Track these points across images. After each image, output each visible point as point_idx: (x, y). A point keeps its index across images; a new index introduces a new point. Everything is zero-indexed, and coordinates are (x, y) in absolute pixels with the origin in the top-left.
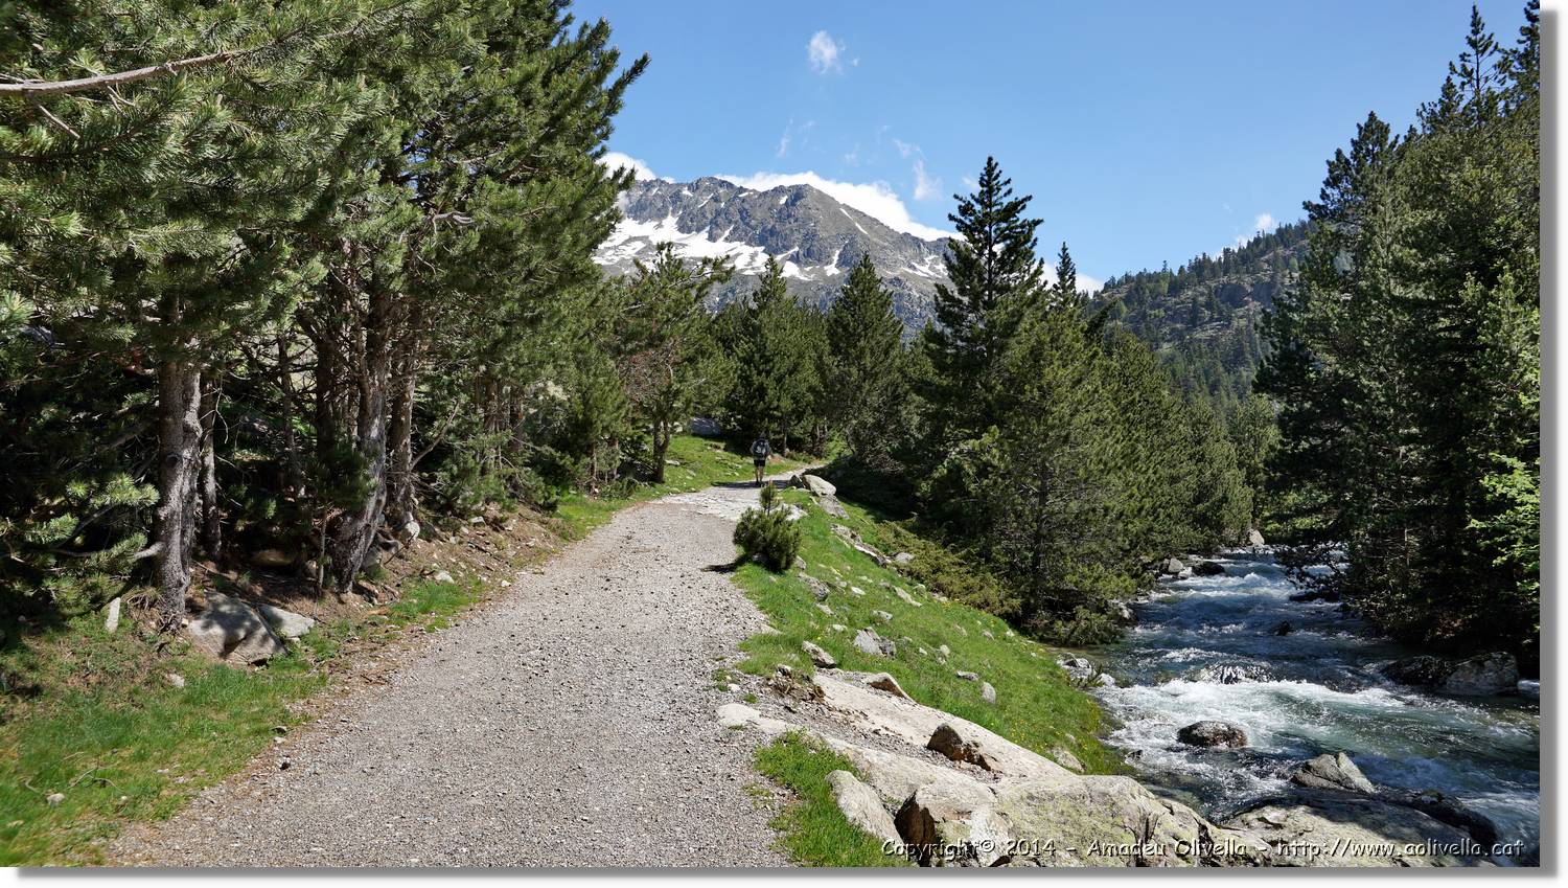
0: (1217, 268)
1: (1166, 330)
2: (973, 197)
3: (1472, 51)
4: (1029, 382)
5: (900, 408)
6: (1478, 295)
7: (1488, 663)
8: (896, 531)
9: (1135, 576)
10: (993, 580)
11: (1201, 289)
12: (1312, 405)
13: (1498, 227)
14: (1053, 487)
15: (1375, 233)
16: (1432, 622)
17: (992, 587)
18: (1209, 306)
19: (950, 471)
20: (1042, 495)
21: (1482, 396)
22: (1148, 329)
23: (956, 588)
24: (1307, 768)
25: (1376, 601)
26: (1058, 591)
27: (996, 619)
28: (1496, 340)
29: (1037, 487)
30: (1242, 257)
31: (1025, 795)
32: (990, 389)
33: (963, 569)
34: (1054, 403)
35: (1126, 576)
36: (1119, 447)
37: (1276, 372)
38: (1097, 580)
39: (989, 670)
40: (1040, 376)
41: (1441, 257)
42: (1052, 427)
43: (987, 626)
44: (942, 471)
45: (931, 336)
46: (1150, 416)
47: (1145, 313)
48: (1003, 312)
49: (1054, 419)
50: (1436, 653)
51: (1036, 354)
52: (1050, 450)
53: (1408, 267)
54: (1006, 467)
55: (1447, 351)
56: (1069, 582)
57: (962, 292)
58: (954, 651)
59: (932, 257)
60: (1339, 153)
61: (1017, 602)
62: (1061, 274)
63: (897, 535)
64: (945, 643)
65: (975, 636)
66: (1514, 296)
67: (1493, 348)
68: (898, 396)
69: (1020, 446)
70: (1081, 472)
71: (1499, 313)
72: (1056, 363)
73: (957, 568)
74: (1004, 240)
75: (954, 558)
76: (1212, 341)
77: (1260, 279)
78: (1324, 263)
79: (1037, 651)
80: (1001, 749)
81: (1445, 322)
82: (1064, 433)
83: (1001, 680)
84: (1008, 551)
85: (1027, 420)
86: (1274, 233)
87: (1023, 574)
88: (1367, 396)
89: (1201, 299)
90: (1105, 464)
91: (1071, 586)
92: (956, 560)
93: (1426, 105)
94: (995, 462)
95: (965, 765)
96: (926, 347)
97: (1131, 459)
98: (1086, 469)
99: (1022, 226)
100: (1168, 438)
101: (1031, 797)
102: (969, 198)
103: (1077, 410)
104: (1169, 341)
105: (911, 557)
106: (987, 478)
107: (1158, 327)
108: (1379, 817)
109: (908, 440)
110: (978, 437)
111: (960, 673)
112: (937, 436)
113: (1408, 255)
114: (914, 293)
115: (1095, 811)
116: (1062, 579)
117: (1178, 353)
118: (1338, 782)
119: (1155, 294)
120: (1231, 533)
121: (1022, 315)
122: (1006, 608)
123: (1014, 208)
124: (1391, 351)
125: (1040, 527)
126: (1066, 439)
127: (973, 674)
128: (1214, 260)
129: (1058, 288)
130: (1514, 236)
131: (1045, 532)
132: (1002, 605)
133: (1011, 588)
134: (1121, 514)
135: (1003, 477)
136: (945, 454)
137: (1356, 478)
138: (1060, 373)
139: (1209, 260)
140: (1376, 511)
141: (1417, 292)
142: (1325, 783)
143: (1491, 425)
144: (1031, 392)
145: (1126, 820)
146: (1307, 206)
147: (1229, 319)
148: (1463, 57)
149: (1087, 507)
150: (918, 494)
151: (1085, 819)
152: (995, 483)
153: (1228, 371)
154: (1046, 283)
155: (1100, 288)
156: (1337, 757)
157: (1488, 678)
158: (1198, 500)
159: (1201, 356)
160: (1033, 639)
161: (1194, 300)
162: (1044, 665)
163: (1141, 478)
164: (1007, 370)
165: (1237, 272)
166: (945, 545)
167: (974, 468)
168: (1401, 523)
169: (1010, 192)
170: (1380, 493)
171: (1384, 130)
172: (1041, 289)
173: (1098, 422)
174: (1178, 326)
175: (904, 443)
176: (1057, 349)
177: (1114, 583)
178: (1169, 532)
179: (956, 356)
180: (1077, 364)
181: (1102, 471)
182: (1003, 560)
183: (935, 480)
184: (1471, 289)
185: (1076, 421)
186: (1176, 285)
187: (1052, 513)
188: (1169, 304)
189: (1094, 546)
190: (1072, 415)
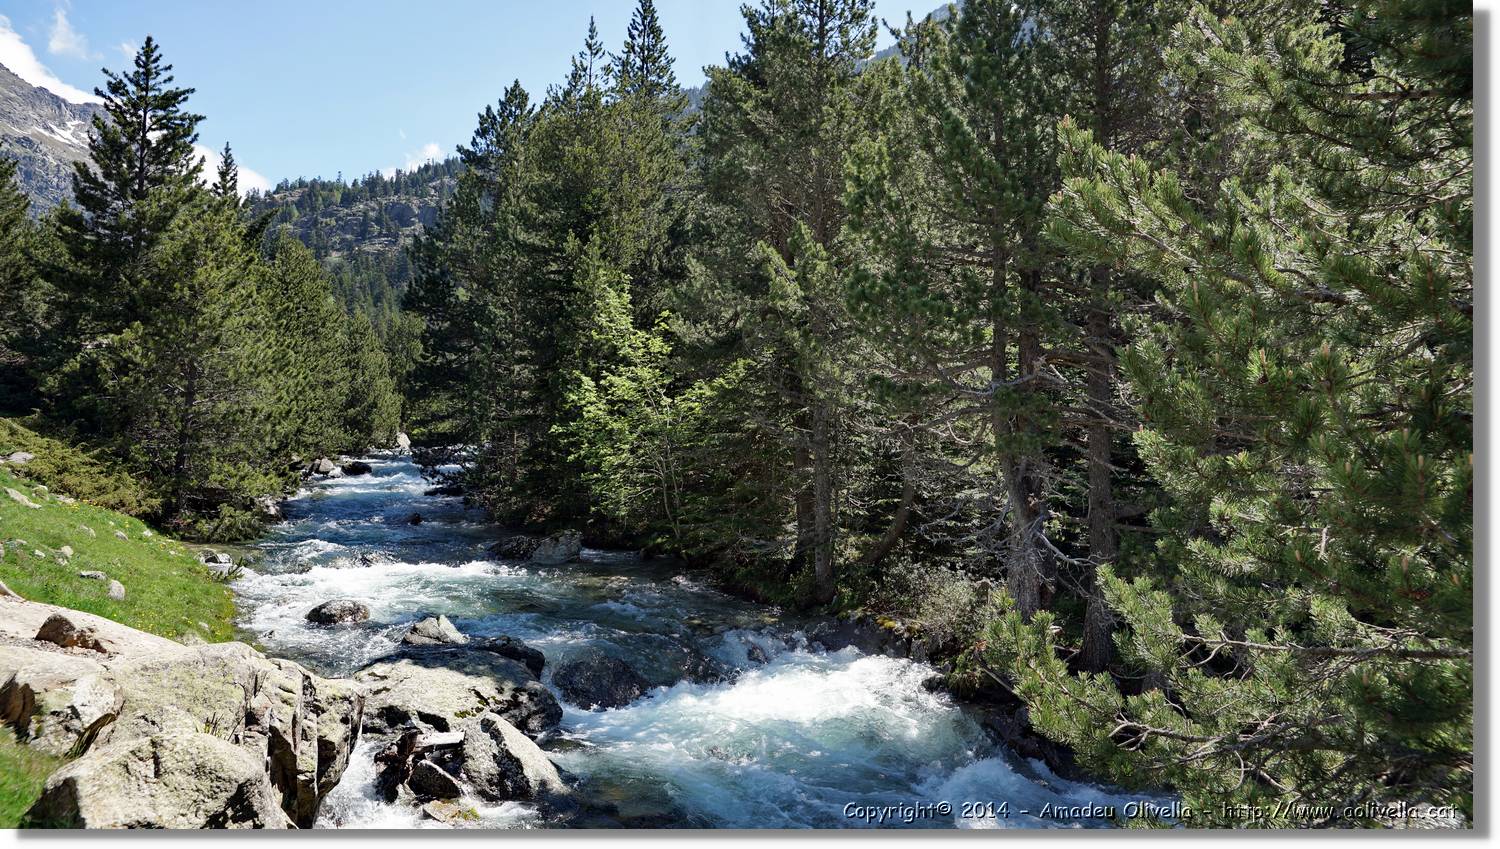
0: (389, 186)
1: (336, 239)
2: (126, 76)
3: (588, 52)
4: (180, 279)
5: (21, 293)
6: (576, 248)
7: (561, 539)
8: (11, 428)
9: (282, 474)
10: (129, 480)
11: (373, 204)
12: (451, 325)
13: (594, 197)
14: (202, 387)
15: (508, 184)
16: (528, 509)
17: (129, 487)
18: (378, 221)
19: (83, 366)
20: (189, 395)
21: (571, 330)
22: (319, 236)
23: (85, 489)
24: (414, 630)
25: (490, 493)
26: (201, 490)
27: (132, 519)
28: (584, 285)
29: (184, 387)
30: (412, 180)
31: (139, 667)
32: (136, 283)
33: (95, 469)
34: (206, 304)
35: (273, 474)
36: (270, 352)
37: (422, 293)
38: (242, 478)
39: (119, 569)
40: (193, 275)
41: (555, 213)
42: (202, 328)
43: (121, 526)
44: (73, 365)
45: (67, 218)
46: (309, 323)
47: (316, 220)
48: (154, 205)
49: (204, 319)
50: (527, 533)
51: (189, 253)
52: (199, 350)
53: (529, 217)
54: (150, 365)
55: (553, 290)
56: (213, 482)
57: (107, 176)
58: (79, 552)
59: (76, 122)
60: (489, 109)
61: (156, 502)
62: (223, 175)
63: (13, 432)
64: (67, 543)
65: (105, 537)
66: (599, 252)
67: (582, 292)
68: (20, 279)
69: (166, 344)
70: (231, 374)
71: (588, 265)
72: (211, 264)
73: (88, 468)
74: (161, 129)
75: (85, 458)
76: (379, 255)
77: (427, 203)
78: (469, 202)
79: (174, 548)
80: (121, 635)
81: (554, 267)
82: (215, 335)
83: (131, 577)
84: (149, 451)
85: (176, 319)
86: (442, 163)
87: (165, 474)
88: (492, 322)
89: (371, 214)
90: (256, 367)
91: (216, 485)
92: (87, 459)
93: (554, 87)
94: (138, 359)
95: (77, 649)
96: (59, 229)
97: (281, 364)
98: (236, 372)
99: (182, 119)
100: (324, 344)
101: (146, 668)
102: (122, 77)
103: (229, 313)
104: (338, 250)
105: (30, 456)
106: (127, 375)
107: (329, 235)
108: (463, 661)
109: (31, 329)
110: (119, 331)
111: (84, 573)
112: (69, 326)
113: (531, 208)
114: (50, 159)
115: (207, 673)
116: (207, 477)
117: (345, 263)
118: (438, 638)
119: (328, 203)
120: (380, 436)
121: (175, 211)
122: (144, 508)
123: (172, 99)
124: (513, 285)
125: (185, 427)
126: (217, 340)
127: (99, 573)
128: (386, 178)
129: (217, 188)
130: (605, 206)
131: (190, 432)
132: (140, 506)
133: (150, 488)
134: (270, 416)
135: (147, 374)
136: (79, 348)
137: (480, 390)
138: (213, 275)
139: (382, 178)
140: (493, 419)
141: (534, 239)
142: (427, 640)
143: (577, 353)
144: (181, 290)
145: (236, 677)
146: (460, 149)
147: (396, 236)
148: (582, 54)
149: (236, 407)
150: (42, 389)
151: (198, 682)
152: (137, 381)
153: (392, 286)
154: (205, 182)
155: (273, 189)
156: (438, 619)
157: (561, 551)
158: (351, 404)
159: (367, 268)
160: (174, 538)
161: (365, 214)
162: (183, 561)
163: (291, 382)
164: (156, 266)
165: (407, 194)
166: (73, 444)
167: (113, 365)
168: (511, 429)
169: (170, 79)
170: (498, 403)
171: (525, 97)
172: (199, 187)
173: (250, 326)
174: (348, 236)
175: (25, 333)
176: (213, 249)
177: (261, 482)
178: (321, 434)
179: (97, 244)
180: (231, 267)
181: (252, 373)
182: (142, 459)
183: (65, 375)
184: (572, 243)
185: (228, 323)
186: (349, 197)
187: (198, 414)
188: (341, 214)
189: (242, 446)
190: (223, 317)
